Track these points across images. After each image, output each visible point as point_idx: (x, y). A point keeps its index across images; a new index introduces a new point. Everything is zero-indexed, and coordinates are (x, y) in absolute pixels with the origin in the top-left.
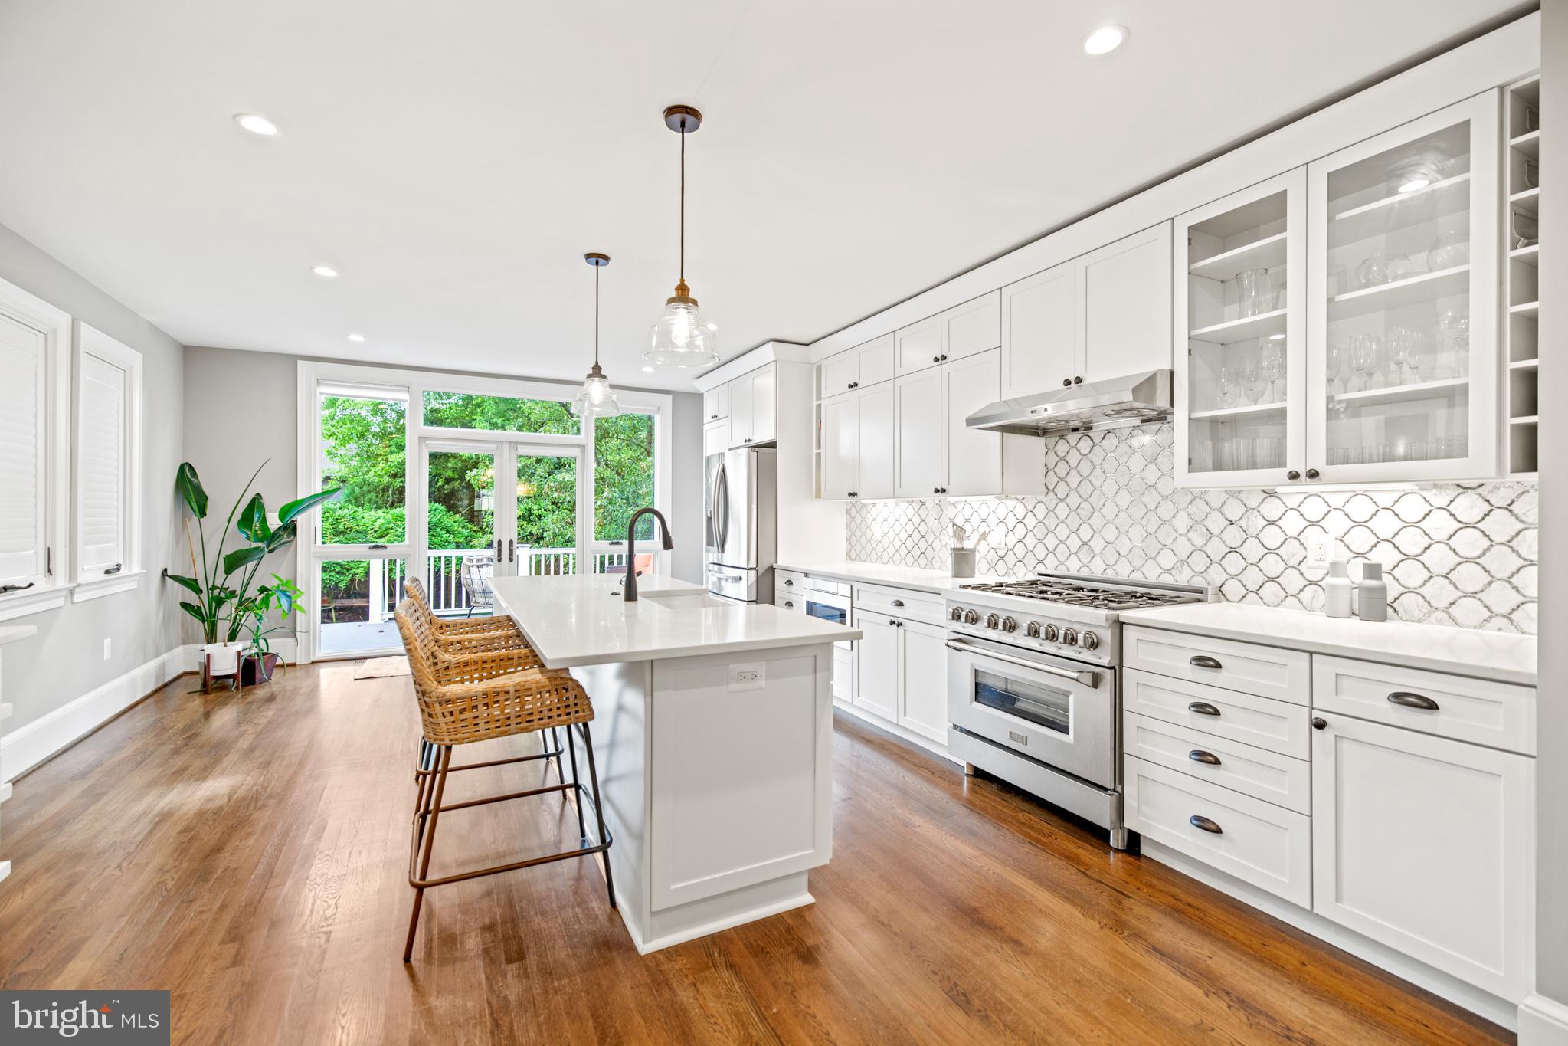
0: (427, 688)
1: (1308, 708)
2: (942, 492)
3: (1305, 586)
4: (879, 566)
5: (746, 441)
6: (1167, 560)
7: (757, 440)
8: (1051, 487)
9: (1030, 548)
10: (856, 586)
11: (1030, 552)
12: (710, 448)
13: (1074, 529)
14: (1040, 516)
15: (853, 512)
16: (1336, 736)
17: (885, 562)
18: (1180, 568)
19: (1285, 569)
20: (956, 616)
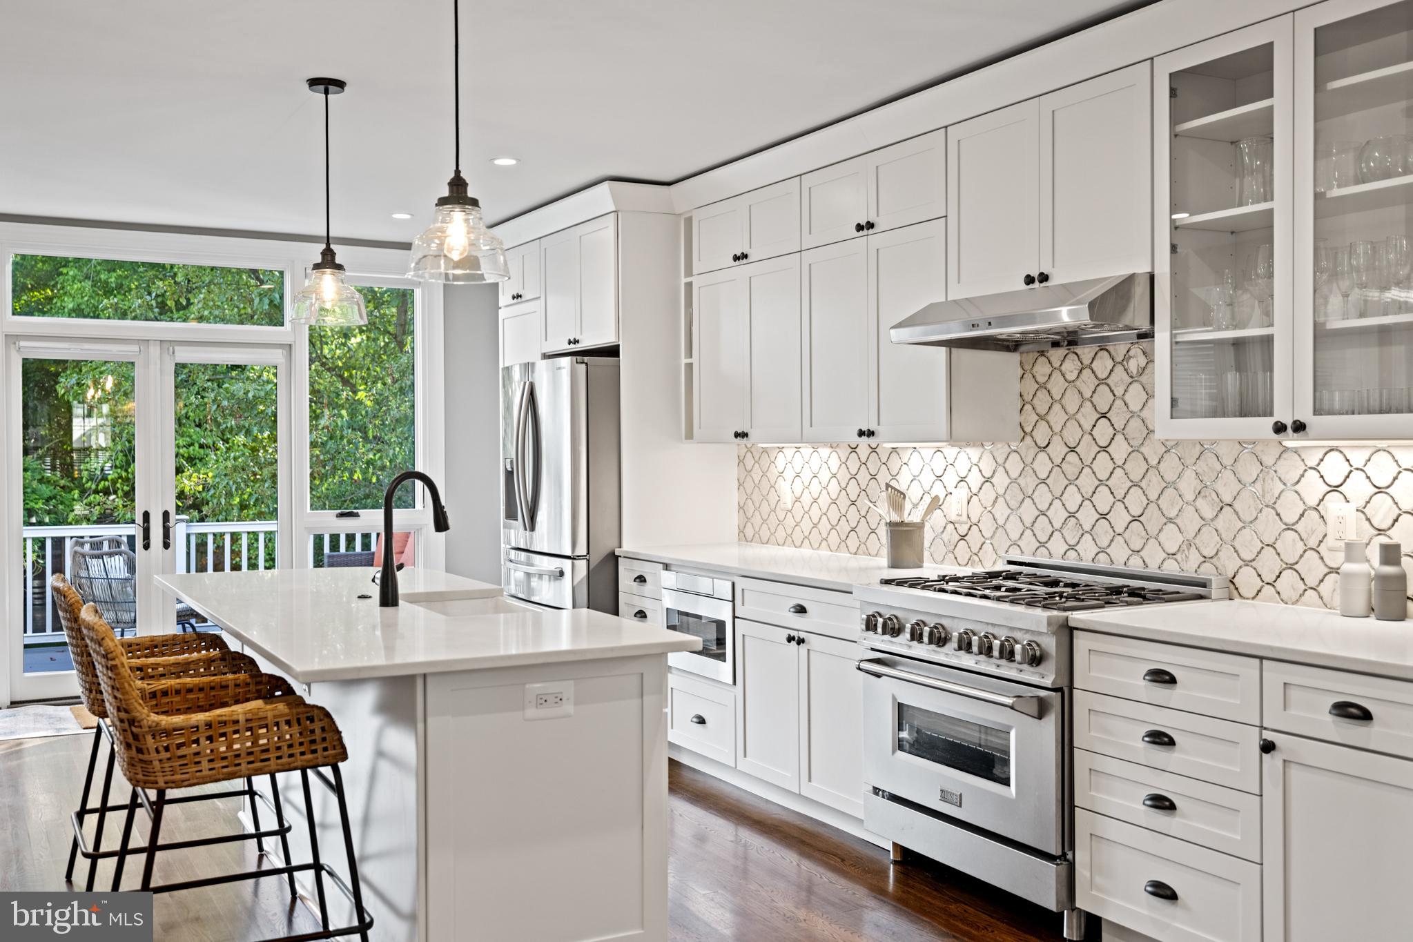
0: (138, 714)
1: (1258, 728)
2: (869, 436)
3: (1325, 575)
4: (788, 551)
5: (570, 342)
6: (1172, 540)
7: (587, 343)
8: (1028, 429)
9: (1001, 522)
10: (741, 584)
11: (1000, 529)
12: (510, 356)
13: (1058, 494)
14: (1014, 473)
15: (749, 462)
16: (1285, 761)
17: (797, 544)
18: (1186, 552)
19: (1305, 551)
20: (870, 625)
